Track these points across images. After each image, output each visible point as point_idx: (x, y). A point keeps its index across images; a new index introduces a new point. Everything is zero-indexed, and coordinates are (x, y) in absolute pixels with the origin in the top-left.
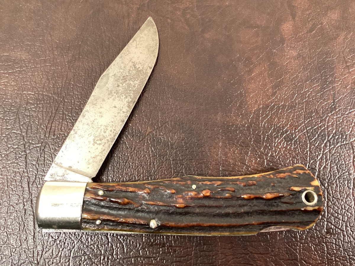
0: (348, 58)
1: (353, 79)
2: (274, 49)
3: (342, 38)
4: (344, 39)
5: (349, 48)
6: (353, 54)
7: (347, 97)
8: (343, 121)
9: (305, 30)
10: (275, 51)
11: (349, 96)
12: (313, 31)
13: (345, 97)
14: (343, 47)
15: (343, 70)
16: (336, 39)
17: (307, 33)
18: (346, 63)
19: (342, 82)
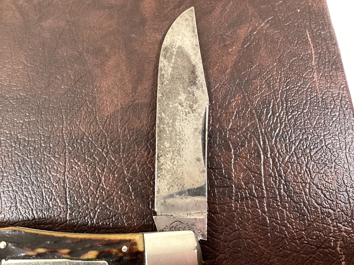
0: (227, 35)
1: (232, 61)
2: (133, 34)
3: (218, 10)
4: (222, 11)
5: (227, 22)
6: (232, 29)
7: (226, 85)
8: (221, 115)
9: (171, 5)
10: (134, 35)
11: (228, 83)
12: (182, 5)
13: (223, 84)
14: (221, 21)
15: (220, 51)
16: (210, 12)
17: (174, 8)
18: (224, 42)
19: (218, 66)
